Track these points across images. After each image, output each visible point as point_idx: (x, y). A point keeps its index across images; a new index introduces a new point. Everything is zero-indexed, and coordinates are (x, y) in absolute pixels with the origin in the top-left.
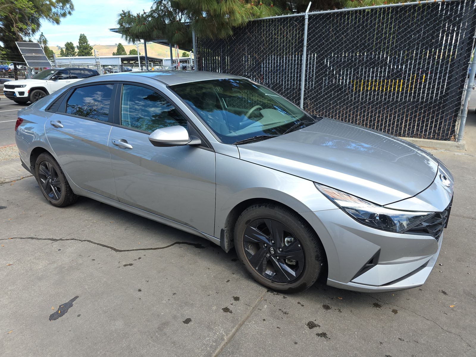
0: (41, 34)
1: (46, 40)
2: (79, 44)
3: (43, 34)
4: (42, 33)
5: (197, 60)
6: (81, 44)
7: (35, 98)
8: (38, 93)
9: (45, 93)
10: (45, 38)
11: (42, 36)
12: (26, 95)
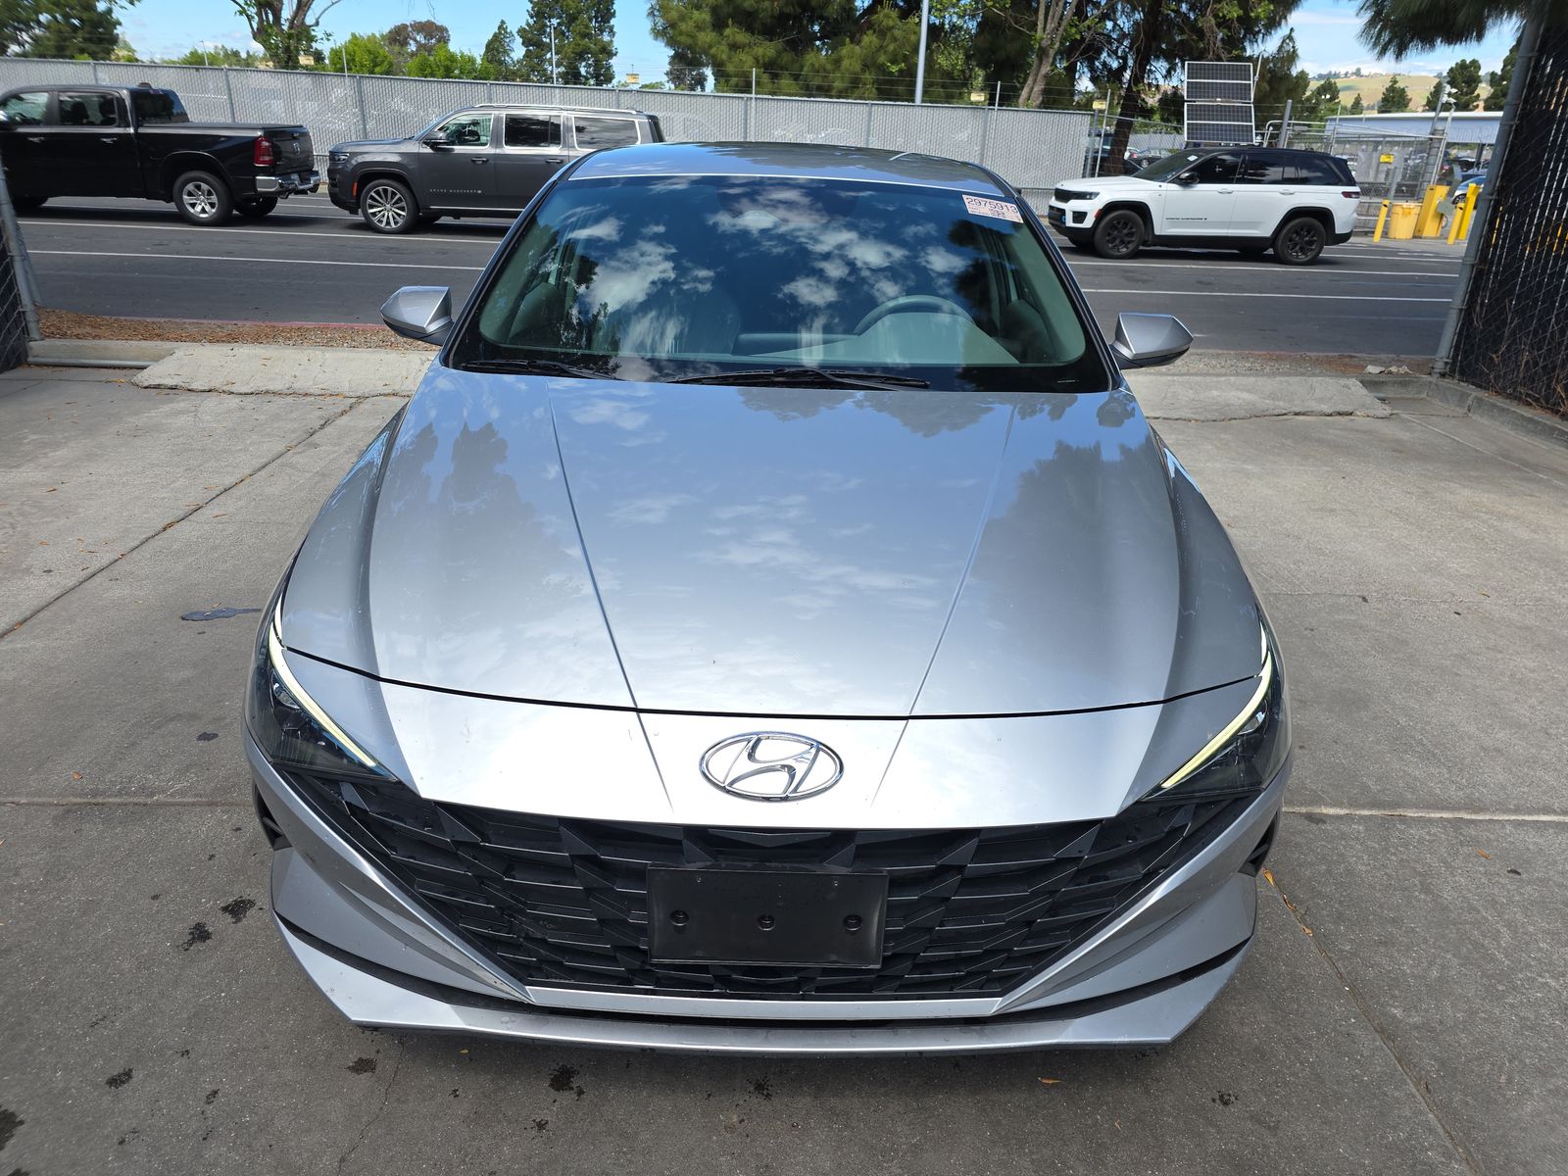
0: (1288, 32)
1: (1294, 51)
2: (1505, 66)
3: (1293, 34)
4: (1292, 30)
5: (1512, 126)
6: (1509, 67)
7: (1109, 235)
8: (1122, 221)
9: (1141, 222)
10: (1293, 47)
11: (1287, 41)
12: (1088, 223)
